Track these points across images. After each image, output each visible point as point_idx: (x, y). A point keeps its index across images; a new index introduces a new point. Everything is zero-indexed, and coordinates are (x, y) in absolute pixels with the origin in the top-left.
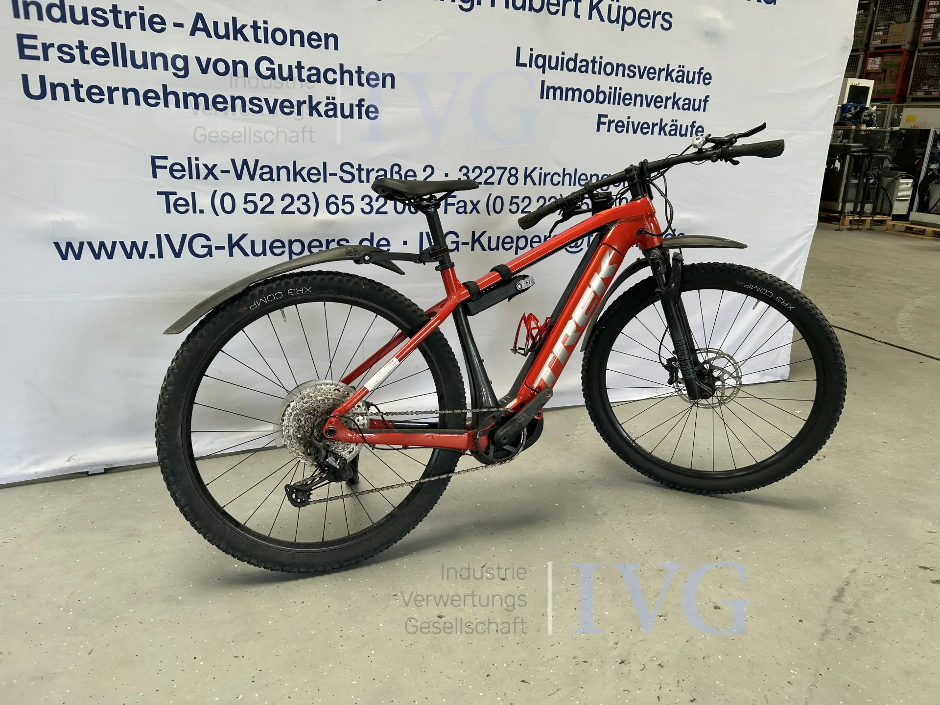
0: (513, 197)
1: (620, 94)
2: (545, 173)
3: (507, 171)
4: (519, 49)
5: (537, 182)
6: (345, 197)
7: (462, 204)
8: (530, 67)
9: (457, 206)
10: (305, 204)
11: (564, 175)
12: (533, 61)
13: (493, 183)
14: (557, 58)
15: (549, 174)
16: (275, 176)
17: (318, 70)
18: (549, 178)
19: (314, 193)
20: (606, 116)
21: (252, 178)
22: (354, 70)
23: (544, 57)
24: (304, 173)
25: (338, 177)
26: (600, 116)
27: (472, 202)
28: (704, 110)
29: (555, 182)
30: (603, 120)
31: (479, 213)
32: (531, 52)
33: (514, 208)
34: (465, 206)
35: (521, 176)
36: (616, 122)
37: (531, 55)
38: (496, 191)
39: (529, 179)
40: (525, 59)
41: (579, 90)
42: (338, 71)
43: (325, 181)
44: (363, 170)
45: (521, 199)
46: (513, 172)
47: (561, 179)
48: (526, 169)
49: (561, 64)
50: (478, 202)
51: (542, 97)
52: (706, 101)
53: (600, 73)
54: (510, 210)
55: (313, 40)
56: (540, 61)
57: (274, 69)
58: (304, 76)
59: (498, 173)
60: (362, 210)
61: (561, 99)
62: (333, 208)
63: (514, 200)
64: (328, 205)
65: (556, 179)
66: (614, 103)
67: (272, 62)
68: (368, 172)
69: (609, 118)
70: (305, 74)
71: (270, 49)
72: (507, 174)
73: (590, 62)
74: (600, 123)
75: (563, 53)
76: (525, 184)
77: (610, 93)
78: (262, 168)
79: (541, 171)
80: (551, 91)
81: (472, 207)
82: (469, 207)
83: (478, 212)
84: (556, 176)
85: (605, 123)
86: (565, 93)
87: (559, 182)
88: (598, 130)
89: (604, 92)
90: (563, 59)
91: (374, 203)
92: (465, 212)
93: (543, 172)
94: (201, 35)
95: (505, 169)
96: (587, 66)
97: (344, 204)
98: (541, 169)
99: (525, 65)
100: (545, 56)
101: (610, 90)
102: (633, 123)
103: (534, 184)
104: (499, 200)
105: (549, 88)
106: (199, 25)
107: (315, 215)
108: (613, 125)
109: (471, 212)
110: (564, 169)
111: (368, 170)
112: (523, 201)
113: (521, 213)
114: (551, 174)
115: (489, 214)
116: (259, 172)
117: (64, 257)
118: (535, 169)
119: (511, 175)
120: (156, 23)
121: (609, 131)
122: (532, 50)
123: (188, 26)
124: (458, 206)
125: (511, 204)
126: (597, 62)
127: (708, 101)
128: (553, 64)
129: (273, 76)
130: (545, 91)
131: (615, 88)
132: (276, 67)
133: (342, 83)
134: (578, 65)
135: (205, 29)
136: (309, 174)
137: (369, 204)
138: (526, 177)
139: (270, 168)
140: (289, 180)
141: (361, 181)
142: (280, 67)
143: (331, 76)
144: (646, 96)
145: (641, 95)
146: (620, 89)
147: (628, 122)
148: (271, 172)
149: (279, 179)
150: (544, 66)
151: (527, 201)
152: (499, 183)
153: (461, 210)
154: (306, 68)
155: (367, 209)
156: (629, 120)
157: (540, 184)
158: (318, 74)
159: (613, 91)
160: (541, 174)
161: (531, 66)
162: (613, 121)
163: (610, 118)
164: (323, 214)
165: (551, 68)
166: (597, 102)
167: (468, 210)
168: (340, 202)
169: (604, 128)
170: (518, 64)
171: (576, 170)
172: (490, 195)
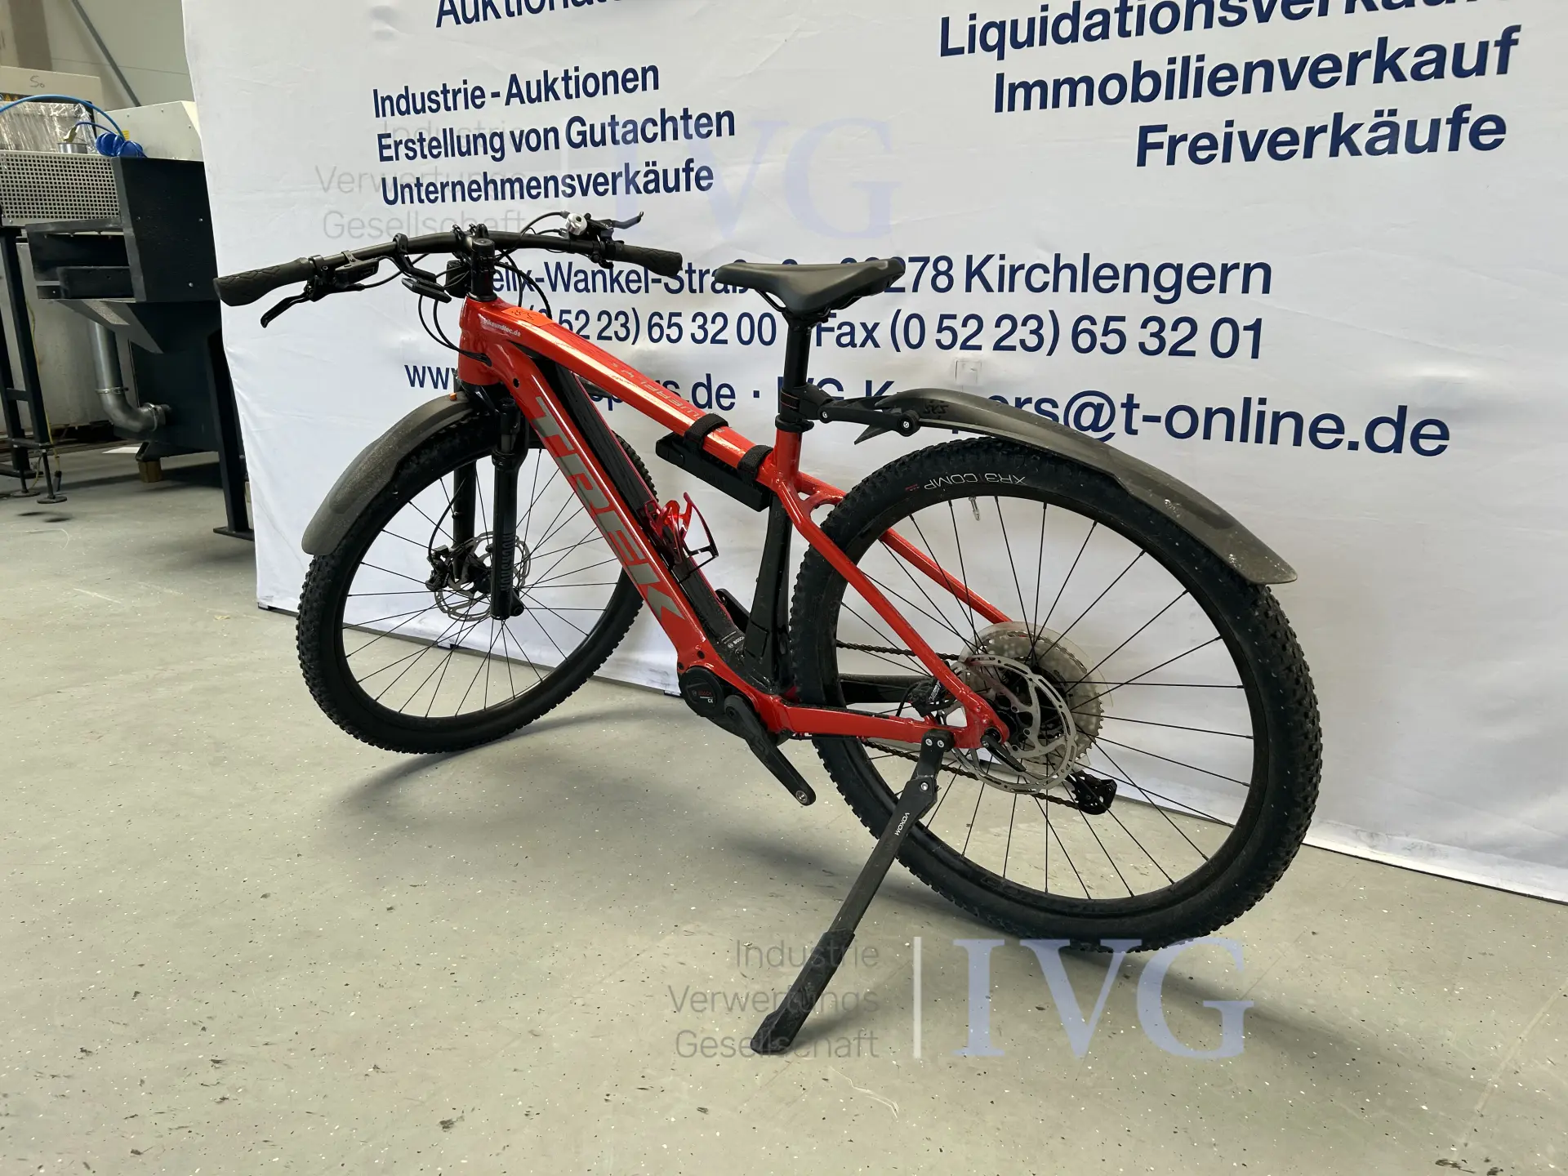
0: (943, 317)
1: (1200, 71)
2: (1012, 267)
3: (930, 264)
4: (946, 21)
5: (995, 285)
6: (672, 315)
7: (846, 329)
8: (969, 52)
9: (838, 332)
10: (624, 325)
11: (1058, 270)
12: (977, 39)
13: (902, 290)
14: (1031, 21)
15: (1022, 267)
16: (590, 286)
17: (634, 123)
18: (1020, 276)
19: (634, 309)
20: (1163, 128)
21: (567, 289)
22: (678, 114)
23: (1001, 27)
24: (622, 279)
25: (662, 285)
26: (1145, 131)
27: (864, 325)
28: (1503, 68)
29: (1037, 284)
30: (1152, 138)
31: (879, 347)
32: (973, 22)
33: (946, 337)
34: (852, 333)
35: (959, 273)
36: (1190, 139)
37: (972, 28)
38: (909, 303)
39: (976, 280)
40: (958, 39)
41: (1088, 81)
42: (659, 123)
43: (647, 291)
44: (695, 272)
45: (960, 320)
46: (941, 267)
47: (1050, 278)
48: (970, 258)
49: (1042, 31)
50: (876, 325)
51: (999, 108)
52: (1507, 41)
53: (1140, 32)
54: (939, 342)
55: (628, 81)
56: (993, 37)
57: (586, 131)
58: (619, 137)
59: (912, 269)
60: (693, 336)
61: (1043, 105)
62: (656, 333)
63: (946, 323)
64: (650, 328)
65: (1038, 278)
66: (1183, 95)
67: (583, 124)
68: (702, 275)
69: (1170, 132)
70: (619, 132)
71: (582, 106)
72: (929, 272)
73: (1112, 12)
74: (1144, 146)
75: (1045, 8)
76: (968, 289)
77: (1171, 73)
78: (576, 275)
79: (1002, 262)
80: (1020, 94)
81: (865, 334)
82: (860, 335)
83: (876, 345)
84: (1038, 272)
85: (1159, 146)
86: (1049, 93)
87: (1046, 285)
88: (1142, 162)
89: (1154, 76)
90: (1044, 20)
91: (709, 326)
92: (852, 344)
93: (1007, 264)
94: (515, 101)
95: (926, 260)
96: (1105, 23)
97: (669, 326)
98: (1002, 257)
99: (960, 51)
100: (1003, 23)
101: (1172, 67)
102: (1243, 136)
103: (989, 289)
104: (915, 323)
105: (1013, 88)
106: (515, 91)
107: (633, 343)
108: (1183, 149)
109: (863, 345)
110: (1058, 257)
111: (701, 271)
112: (964, 325)
113: (961, 348)
114: (1027, 268)
115: (898, 350)
116: (573, 280)
117: (413, 384)
118: (989, 258)
119: (939, 273)
120: (476, 98)
121: (1171, 160)
122: (973, 17)
123: (504, 95)
124: (840, 332)
125: (940, 330)
126: (1131, 9)
127: (1516, 42)
128: (1022, 36)
129: (584, 142)
130: (1005, 95)
131: (1186, 61)
132: (588, 128)
133: (664, 138)
134: (1083, 24)
135: (519, 95)
136: (628, 281)
137: (702, 327)
138: (970, 275)
139: (584, 272)
140: (605, 290)
141: (692, 291)
142: (592, 127)
143: (650, 131)
144: (1284, 64)
145: (1267, 65)
146: (1201, 58)
147: (1228, 137)
148: (586, 280)
149: (594, 290)
150: (1000, 45)
151: (973, 325)
152: (915, 289)
153: (846, 340)
154: (621, 124)
155: (700, 335)
156: (1229, 130)
157: (1001, 289)
158: (635, 130)
159: (1178, 67)
160: (1002, 268)
161: (972, 50)
162: (1184, 138)
163: (1175, 130)
164: (644, 343)
165: (1016, 45)
166: (1134, 100)
167: (859, 340)
168: (665, 323)
169: (1156, 157)
170: (946, 51)
171: (1086, 257)
172: (899, 311)
